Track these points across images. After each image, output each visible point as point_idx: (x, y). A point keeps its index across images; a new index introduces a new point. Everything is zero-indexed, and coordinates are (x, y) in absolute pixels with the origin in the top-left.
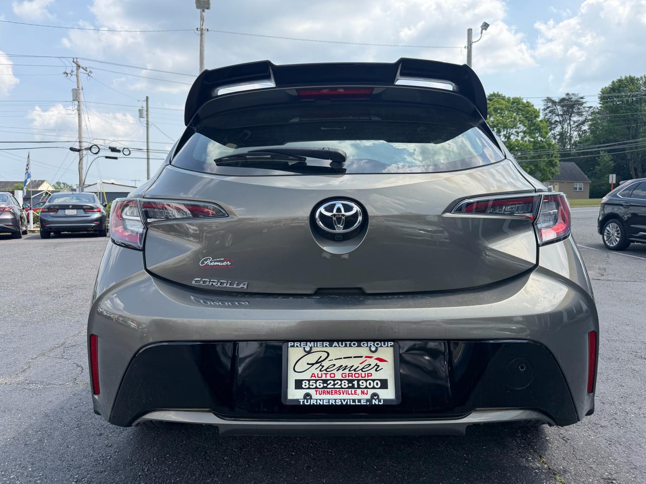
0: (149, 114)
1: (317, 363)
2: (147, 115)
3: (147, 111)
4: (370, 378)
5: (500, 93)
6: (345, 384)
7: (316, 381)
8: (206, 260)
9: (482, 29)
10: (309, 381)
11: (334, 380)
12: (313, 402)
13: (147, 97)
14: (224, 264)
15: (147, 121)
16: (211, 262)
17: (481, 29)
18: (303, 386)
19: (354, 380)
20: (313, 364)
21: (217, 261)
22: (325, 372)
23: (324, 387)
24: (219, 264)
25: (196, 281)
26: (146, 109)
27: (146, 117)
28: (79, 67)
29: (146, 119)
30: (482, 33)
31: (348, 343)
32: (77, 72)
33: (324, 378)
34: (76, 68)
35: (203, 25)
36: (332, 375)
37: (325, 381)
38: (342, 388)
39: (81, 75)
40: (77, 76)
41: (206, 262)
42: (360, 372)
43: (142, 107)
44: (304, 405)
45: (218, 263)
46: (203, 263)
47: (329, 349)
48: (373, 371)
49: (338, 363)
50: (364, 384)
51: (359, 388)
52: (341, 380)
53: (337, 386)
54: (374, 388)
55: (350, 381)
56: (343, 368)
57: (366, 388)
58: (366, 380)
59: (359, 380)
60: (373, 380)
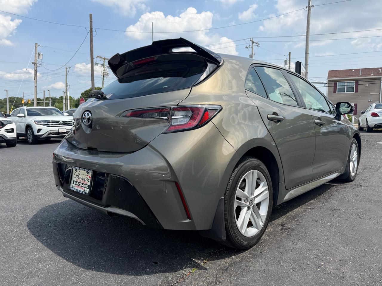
0: (291, 62)
2: (289, 63)
3: (289, 61)
13: (290, 53)
15: (289, 67)
20: (77, 175)
22: (79, 179)
26: (289, 60)
27: (288, 64)
28: (253, 42)
29: (288, 66)
32: (252, 46)
34: (251, 43)
35: (310, 4)
37: (78, 182)
39: (254, 47)
40: (252, 47)
42: (85, 181)
43: (287, 59)
47: (80, 171)
48: (88, 182)
49: (82, 176)
50: (85, 186)
51: (84, 187)
52: (81, 183)
53: (80, 185)
54: (86, 188)
55: (83, 184)
56: (82, 179)
57: (85, 187)
58: (86, 185)
59: (85, 184)
60: (87, 185)
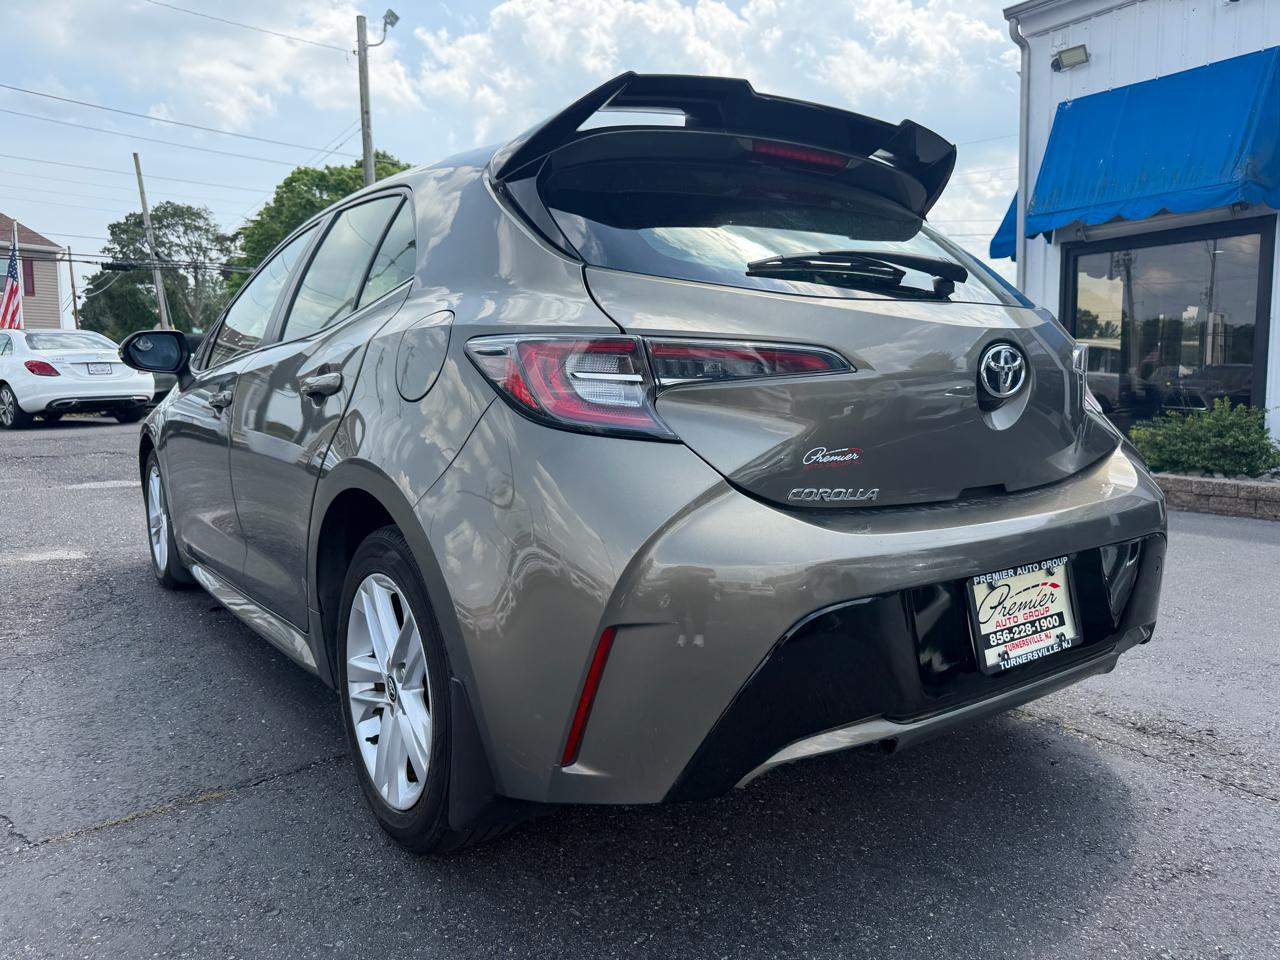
1: (1000, 604)
4: (1049, 614)
5: (389, 153)
6: (1029, 629)
7: (1002, 631)
8: (815, 453)
9: (386, 23)
10: (995, 633)
11: (1018, 626)
12: (1013, 663)
14: (846, 458)
16: (823, 456)
17: (383, 21)
18: (992, 643)
19: (1035, 621)
20: (995, 607)
21: (835, 454)
22: (1008, 616)
23: (1012, 639)
24: (838, 458)
25: (795, 494)
30: (385, 31)
31: (1030, 566)
33: (1008, 626)
36: (1015, 619)
37: (1010, 630)
38: (1028, 635)
41: (815, 458)
42: (1039, 608)
44: (1006, 670)
45: (836, 458)
46: (807, 460)
47: (1009, 581)
48: (1049, 604)
49: (1019, 599)
50: (1045, 624)
51: (1042, 631)
52: (1024, 624)
53: (1023, 634)
54: (1054, 627)
55: (1033, 623)
56: (1023, 606)
57: (1048, 629)
58: (1046, 618)
59: (1039, 620)
60: (1051, 616)
